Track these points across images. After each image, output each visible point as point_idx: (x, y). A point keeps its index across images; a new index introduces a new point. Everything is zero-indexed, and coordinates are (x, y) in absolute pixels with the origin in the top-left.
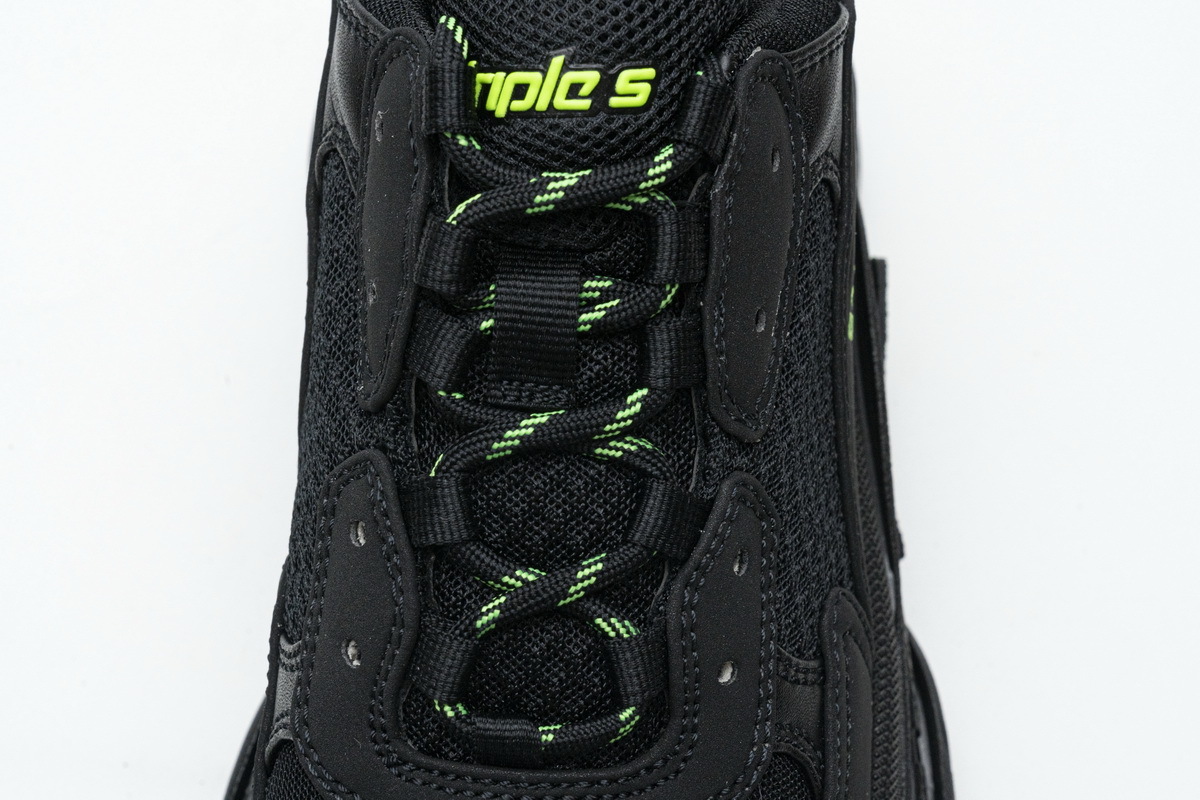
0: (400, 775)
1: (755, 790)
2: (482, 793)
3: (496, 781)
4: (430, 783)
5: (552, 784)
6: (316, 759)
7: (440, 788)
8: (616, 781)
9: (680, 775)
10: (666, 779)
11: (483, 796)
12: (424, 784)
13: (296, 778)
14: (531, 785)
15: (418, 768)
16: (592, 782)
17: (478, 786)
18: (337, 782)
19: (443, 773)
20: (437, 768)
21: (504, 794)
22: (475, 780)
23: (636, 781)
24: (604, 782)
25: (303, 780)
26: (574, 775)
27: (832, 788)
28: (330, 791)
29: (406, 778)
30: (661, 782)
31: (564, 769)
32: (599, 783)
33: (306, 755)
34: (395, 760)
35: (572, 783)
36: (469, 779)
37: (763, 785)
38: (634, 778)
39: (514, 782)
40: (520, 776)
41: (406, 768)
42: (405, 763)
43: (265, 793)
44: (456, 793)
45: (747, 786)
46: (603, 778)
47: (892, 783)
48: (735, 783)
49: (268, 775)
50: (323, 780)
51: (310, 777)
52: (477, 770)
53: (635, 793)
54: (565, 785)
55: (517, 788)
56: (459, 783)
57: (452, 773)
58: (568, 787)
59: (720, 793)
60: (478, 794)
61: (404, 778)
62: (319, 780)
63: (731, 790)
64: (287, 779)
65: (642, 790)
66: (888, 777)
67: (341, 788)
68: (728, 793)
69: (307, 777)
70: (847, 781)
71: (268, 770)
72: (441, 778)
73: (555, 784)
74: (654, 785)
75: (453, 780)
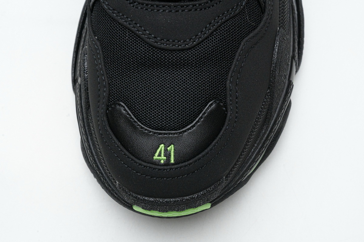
0: (133, 6)
1: (244, 8)
2: (160, 10)
3: (164, 6)
4: (143, 8)
5: (181, 6)
6: (107, 3)
7: (146, 9)
8: (201, 5)
9: (221, 3)
10: (217, 4)
11: (160, 11)
12: (141, 8)
13: (101, 11)
14: (175, 7)
15: (139, 4)
16: (194, 5)
17: (158, 8)
18: (114, 10)
19: (147, 5)
20: (145, 3)
21: (166, 10)
22: (157, 6)
23: (207, 5)
24: (197, 5)
25: (103, 11)
26: (188, 3)
27: (267, 7)
28: (112, 13)
29: (136, 7)
30: (215, 5)
31: (185, 2)
32: (196, 5)
33: (103, 3)
34: (132, 2)
35: (187, 6)
36: (155, 6)
37: (247, 6)
38: (206, 4)
39: (170, 6)
40: (171, 4)
41: (135, 4)
42: (135, 2)
43: (91, 18)
44: (151, 11)
45: (242, 6)
46: (197, 4)
47: (285, 9)
48: (238, 5)
49: (92, 12)
50: (109, 10)
51: (105, 9)
52: (157, 3)
53: (207, 8)
54: (185, 7)
55: (170, 8)
56: (152, 7)
57: (150, 4)
58: (186, 7)
59: (233, 8)
60: (158, 10)
61: (135, 7)
62: (108, 10)
63: (237, 7)
64: (98, 12)
65: (209, 7)
66: (284, 7)
67: (116, 12)
68: (236, 8)
69: (104, 10)
70: (272, 6)
71: (92, 11)
72: (146, 6)
73: (182, 6)
74: (213, 6)
75: (150, 7)
